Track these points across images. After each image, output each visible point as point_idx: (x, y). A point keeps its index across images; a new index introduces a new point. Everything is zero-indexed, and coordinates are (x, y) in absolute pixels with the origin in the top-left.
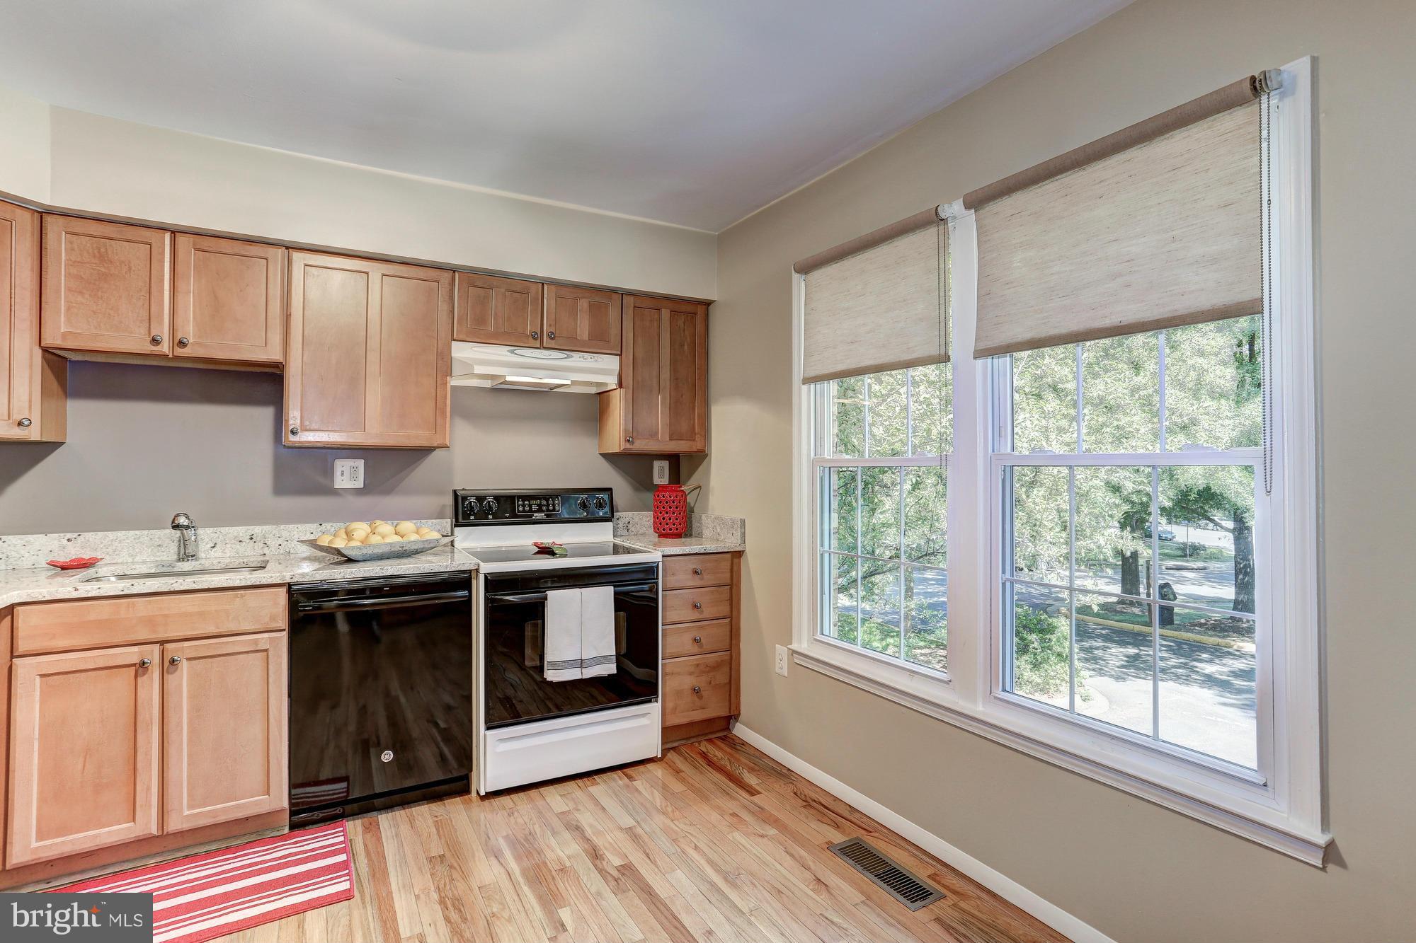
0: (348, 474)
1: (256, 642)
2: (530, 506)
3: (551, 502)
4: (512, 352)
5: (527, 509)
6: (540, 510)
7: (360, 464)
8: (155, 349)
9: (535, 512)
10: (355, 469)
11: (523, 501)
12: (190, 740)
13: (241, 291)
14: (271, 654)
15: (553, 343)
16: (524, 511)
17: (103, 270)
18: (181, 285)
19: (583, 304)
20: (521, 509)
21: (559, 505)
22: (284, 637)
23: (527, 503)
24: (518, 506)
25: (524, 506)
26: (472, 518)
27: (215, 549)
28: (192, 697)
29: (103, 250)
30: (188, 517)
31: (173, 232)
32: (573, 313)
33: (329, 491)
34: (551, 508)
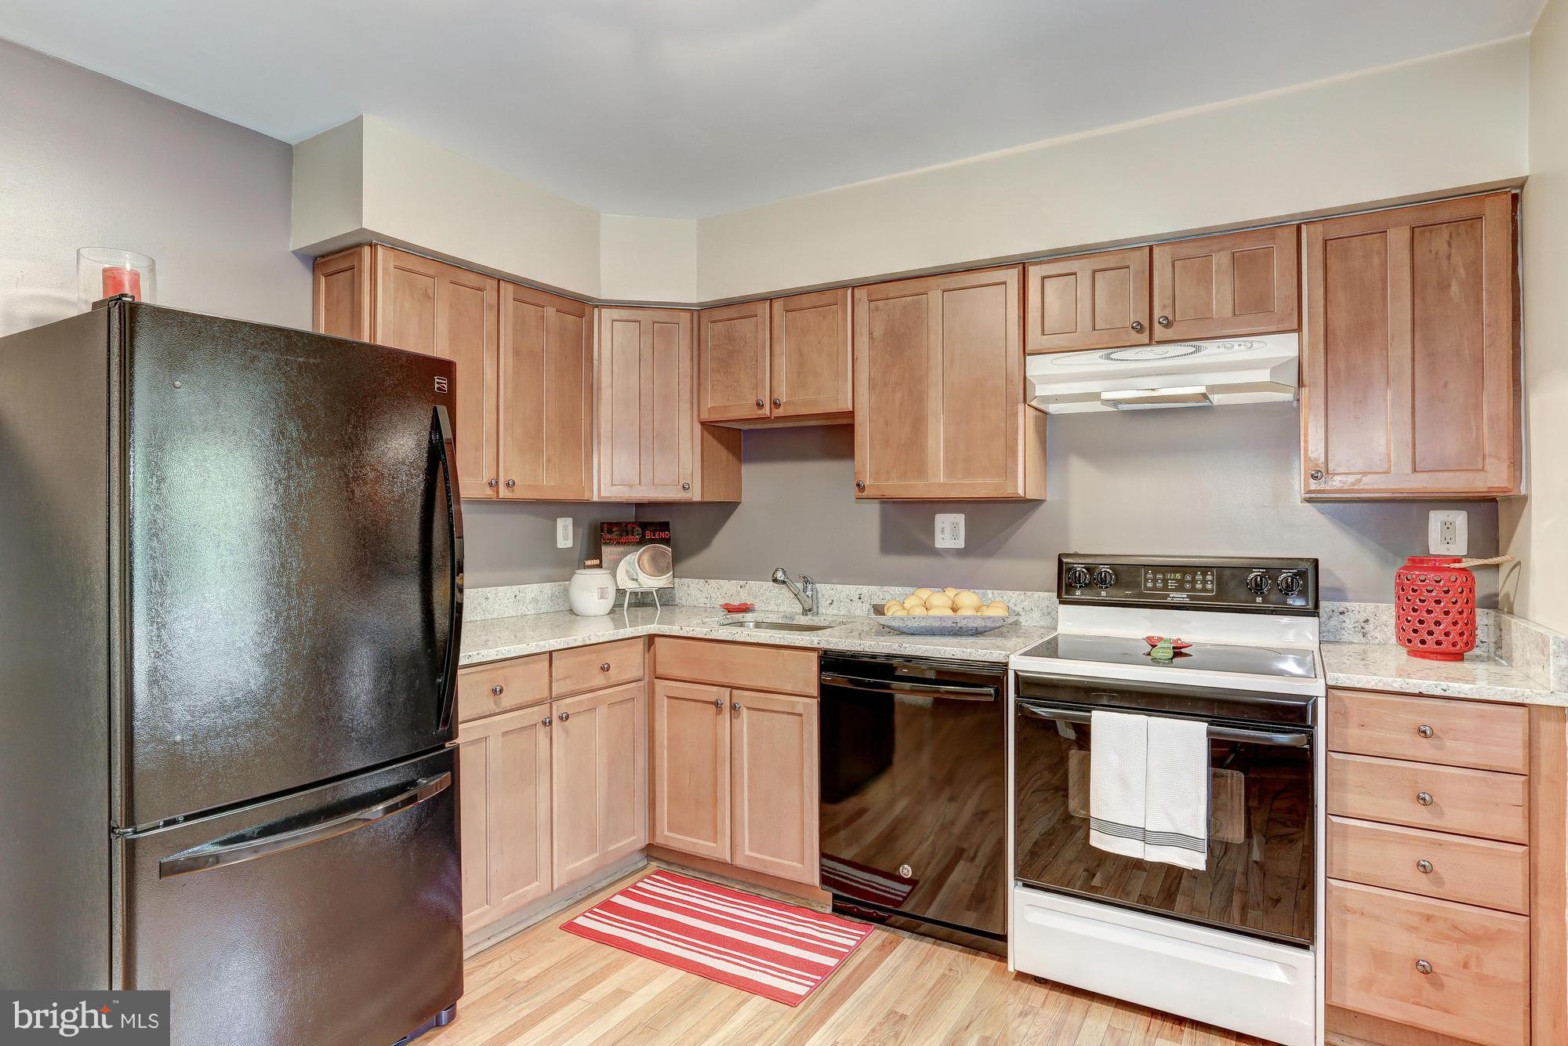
0: (949, 531)
1: (793, 704)
2: (1165, 581)
3: (1199, 577)
4: (1108, 357)
5: (1159, 585)
6: (1180, 588)
7: (960, 518)
8: (760, 412)
9: (1172, 590)
10: (955, 526)
11: (1154, 573)
12: (750, 788)
13: (819, 343)
14: (805, 718)
15: (1169, 334)
16: (1154, 588)
17: (730, 348)
18: (776, 348)
19: (1221, 260)
20: (1150, 585)
21: (1212, 583)
22: (814, 704)
23: (1159, 576)
24: (1146, 580)
25: (1155, 581)
26: (1078, 593)
27: (832, 606)
28: (750, 745)
29: (730, 330)
30: (784, 573)
31: (771, 300)
32: (1204, 279)
33: (930, 551)
34: (1199, 586)
